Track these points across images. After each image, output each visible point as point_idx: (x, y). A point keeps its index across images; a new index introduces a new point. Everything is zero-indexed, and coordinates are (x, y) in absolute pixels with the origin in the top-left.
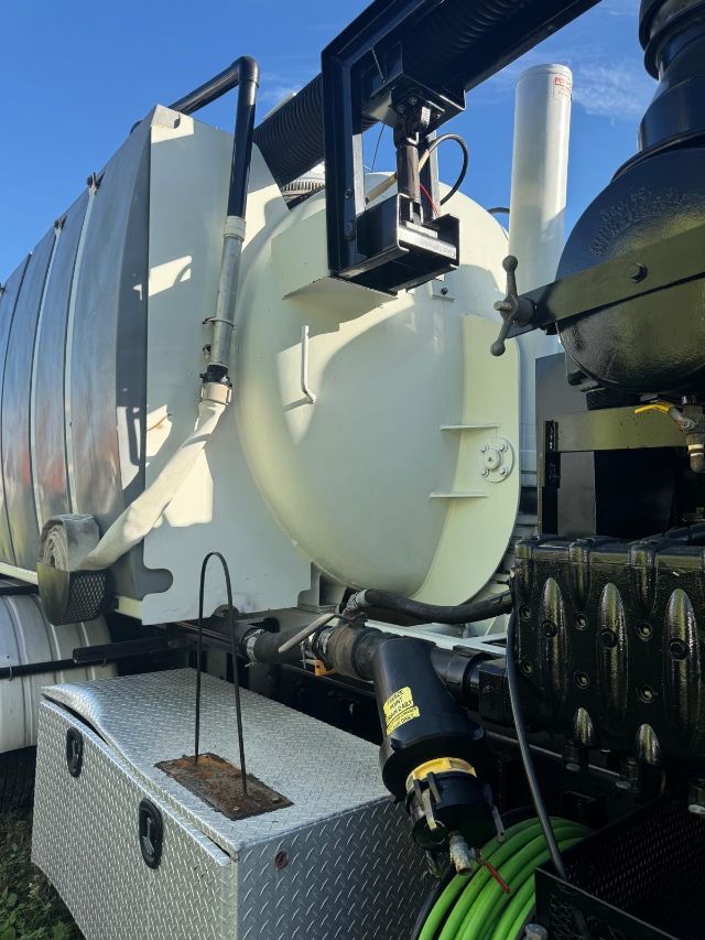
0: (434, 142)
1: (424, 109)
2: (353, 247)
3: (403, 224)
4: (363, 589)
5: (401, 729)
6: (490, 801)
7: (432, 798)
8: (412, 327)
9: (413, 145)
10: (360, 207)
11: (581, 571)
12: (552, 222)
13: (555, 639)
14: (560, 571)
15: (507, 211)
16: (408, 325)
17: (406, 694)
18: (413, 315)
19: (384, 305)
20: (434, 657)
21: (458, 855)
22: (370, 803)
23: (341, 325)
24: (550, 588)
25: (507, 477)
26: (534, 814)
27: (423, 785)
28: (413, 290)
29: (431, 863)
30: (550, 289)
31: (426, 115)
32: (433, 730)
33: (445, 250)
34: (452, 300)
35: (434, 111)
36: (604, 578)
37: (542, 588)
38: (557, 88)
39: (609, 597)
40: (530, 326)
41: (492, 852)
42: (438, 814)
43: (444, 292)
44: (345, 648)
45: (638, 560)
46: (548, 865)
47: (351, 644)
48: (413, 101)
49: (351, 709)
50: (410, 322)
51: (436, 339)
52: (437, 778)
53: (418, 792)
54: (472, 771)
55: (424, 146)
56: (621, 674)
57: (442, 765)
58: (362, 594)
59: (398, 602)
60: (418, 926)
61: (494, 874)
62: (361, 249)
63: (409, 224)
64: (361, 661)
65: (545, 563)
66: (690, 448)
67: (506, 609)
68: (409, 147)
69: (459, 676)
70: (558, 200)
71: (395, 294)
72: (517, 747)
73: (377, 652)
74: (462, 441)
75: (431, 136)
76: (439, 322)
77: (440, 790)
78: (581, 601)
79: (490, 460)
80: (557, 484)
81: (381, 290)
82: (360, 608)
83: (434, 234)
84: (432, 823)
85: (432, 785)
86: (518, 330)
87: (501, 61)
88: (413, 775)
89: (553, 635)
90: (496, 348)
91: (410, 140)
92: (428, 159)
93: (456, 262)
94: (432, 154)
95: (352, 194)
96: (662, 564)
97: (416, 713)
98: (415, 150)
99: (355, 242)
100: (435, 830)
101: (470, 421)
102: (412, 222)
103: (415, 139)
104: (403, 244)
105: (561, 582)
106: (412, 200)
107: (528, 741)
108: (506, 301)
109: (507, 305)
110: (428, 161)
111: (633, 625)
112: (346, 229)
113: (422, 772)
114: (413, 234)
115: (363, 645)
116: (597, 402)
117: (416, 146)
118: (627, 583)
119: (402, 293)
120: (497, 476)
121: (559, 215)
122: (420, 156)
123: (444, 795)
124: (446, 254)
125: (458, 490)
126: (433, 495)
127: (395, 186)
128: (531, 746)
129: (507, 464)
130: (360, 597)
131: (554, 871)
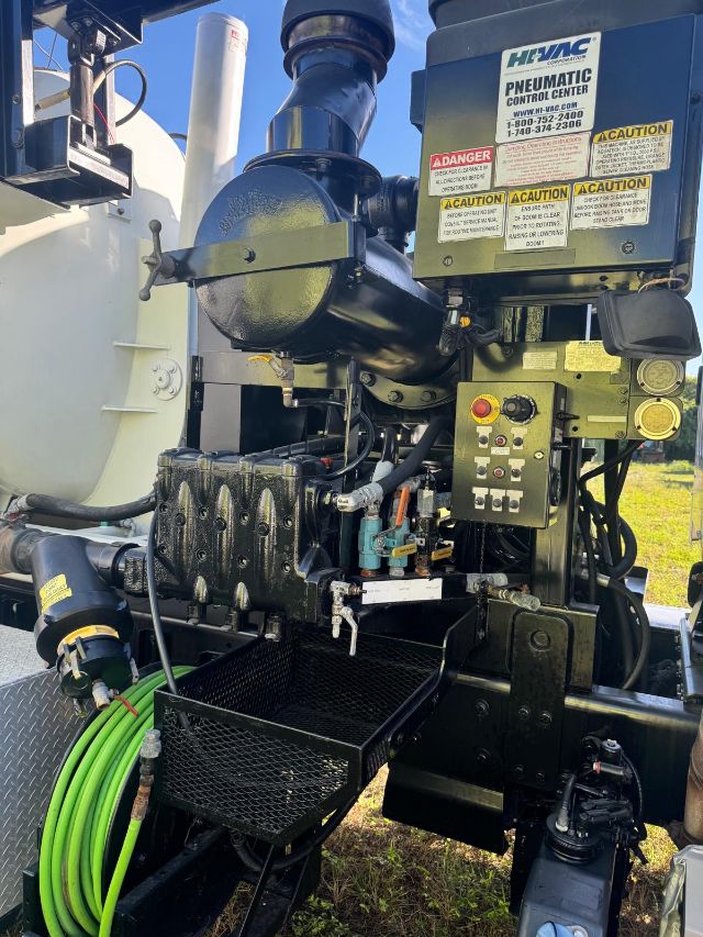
0: (110, 64)
1: (99, 33)
2: (21, 156)
3: (74, 146)
4: (23, 494)
5: (54, 607)
6: (129, 655)
7: (79, 656)
8: (86, 242)
9: (86, 65)
10: (29, 117)
11: (206, 477)
12: (223, 167)
13: (185, 526)
14: (191, 476)
15: (185, 138)
16: (82, 240)
17: (61, 580)
18: (88, 230)
19: (57, 215)
20: (88, 549)
21: (100, 695)
22: (28, 678)
23: (8, 229)
24: (184, 489)
25: (175, 395)
26: (160, 667)
27: (72, 648)
28: (87, 208)
29: (78, 708)
30: (189, 252)
31: (101, 39)
32: (83, 605)
33: (118, 177)
34: (128, 221)
35: (109, 36)
36: (220, 481)
37: (178, 488)
38: (234, 41)
39: (224, 495)
40: (173, 279)
41: (130, 695)
42: (82, 666)
43: (121, 212)
44: (4, 548)
45: (243, 469)
46: (166, 688)
47: (11, 543)
48: (88, 22)
49: (15, 608)
50: (84, 238)
51: (111, 257)
52: (84, 642)
53: (67, 654)
54: (116, 635)
55: (100, 67)
56: (229, 550)
57: (90, 631)
58: (24, 498)
59: (59, 504)
60: (67, 752)
61: (130, 709)
62: (29, 161)
63: (81, 146)
64: (21, 557)
65: (180, 471)
66: (284, 389)
67: (152, 507)
68: (83, 67)
69: (108, 563)
70: (229, 148)
71: (68, 207)
72: (151, 621)
73: (36, 548)
74: (135, 358)
75: (109, 58)
76: (114, 240)
77: (86, 649)
78: (205, 499)
79: (160, 380)
80: (201, 408)
81: (52, 201)
82: (21, 511)
83: (108, 161)
84: (77, 674)
85: (80, 647)
86: (164, 281)
87: (177, 8)
88: (64, 641)
89: (183, 524)
90: (143, 294)
91: (85, 60)
92: (105, 80)
93: (129, 192)
94: (109, 77)
95: (20, 101)
96: (258, 472)
97: (69, 593)
98: (89, 71)
99: (23, 151)
100: (80, 679)
101: (143, 340)
102: (84, 144)
103: (89, 59)
104: (73, 165)
105: (191, 484)
106: (84, 122)
107: (159, 614)
108: (152, 256)
109: (153, 260)
110: (104, 84)
111: (239, 515)
112: (13, 136)
113: (70, 639)
114: (85, 157)
115: (23, 544)
116: (245, 346)
117: (90, 67)
118: (236, 485)
119: (75, 208)
120: (166, 395)
121: (229, 162)
122: (95, 76)
123: (88, 652)
124: (119, 183)
125: (130, 404)
126: (105, 408)
127: (68, 102)
128: (162, 618)
129: (176, 385)
130: (22, 502)
131: (169, 691)
